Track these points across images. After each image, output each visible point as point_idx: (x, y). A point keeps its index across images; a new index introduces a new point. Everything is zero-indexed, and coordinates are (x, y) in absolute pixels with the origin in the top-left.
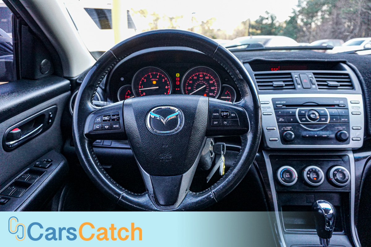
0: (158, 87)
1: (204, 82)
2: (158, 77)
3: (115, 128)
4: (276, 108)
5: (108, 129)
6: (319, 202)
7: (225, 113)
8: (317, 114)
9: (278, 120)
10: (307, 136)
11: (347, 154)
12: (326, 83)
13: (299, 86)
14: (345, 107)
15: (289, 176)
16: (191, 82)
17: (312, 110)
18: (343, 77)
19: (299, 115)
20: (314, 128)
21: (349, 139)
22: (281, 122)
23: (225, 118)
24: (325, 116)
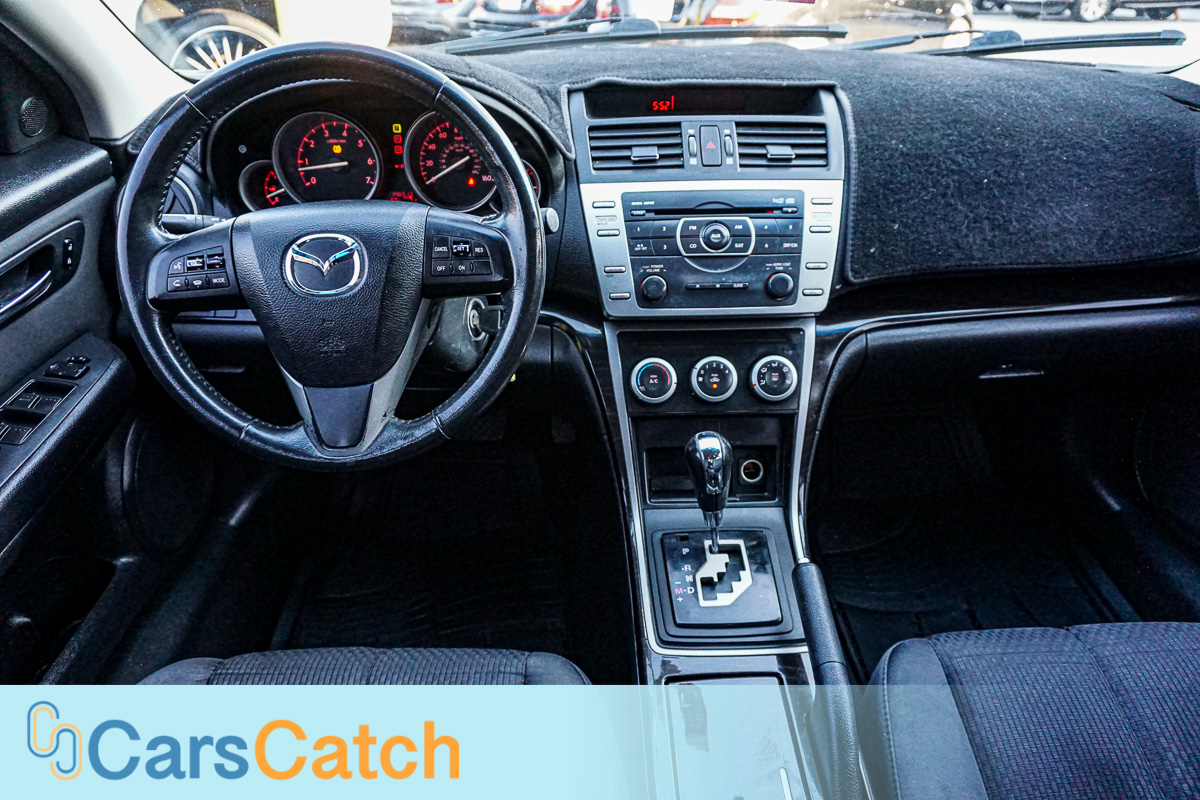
0: (346, 163)
1: (467, 148)
2: (345, 134)
3: (218, 285)
4: (630, 219)
5: (201, 287)
6: (701, 437)
7: (461, 247)
8: (726, 233)
9: (631, 248)
10: (698, 286)
11: (801, 327)
12: (763, 151)
13: (693, 161)
14: (797, 215)
15: (656, 381)
16: (432, 147)
17: (716, 221)
18: (811, 132)
19: (681, 237)
20: (716, 268)
21: (793, 295)
22: (641, 253)
23: (461, 256)
24: (744, 236)
